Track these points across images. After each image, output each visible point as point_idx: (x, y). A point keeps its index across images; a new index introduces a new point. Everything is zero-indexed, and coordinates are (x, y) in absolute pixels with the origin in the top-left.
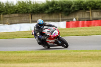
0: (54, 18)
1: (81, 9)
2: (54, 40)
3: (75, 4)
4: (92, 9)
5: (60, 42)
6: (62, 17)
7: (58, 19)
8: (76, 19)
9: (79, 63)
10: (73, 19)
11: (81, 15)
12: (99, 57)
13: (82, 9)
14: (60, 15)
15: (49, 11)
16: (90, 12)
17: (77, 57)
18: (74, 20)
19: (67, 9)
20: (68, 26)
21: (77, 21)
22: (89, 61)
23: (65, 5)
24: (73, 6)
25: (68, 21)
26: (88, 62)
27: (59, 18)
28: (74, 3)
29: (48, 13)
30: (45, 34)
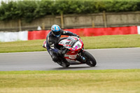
0: (11, 27)
1: (48, 14)
2: (75, 56)
3: (41, 7)
4: (64, 13)
5: (84, 58)
6: (22, 25)
7: (16, 27)
8: (42, 28)
9: (47, 88)
10: (37, 28)
11: (49, 22)
12: (75, 80)
13: (50, 14)
14: (20, 22)
15: (5, 17)
16: (61, 17)
17: (44, 80)
18: (39, 28)
19: (28, 14)
20: (30, 37)
21: (42, 30)
22: (61, 86)
23: (27, 9)
24: (37, 9)
25: (30, 31)
26: (59, 88)
27: (18, 26)
28: (38, 6)
29: (4, 20)
30: (62, 46)
